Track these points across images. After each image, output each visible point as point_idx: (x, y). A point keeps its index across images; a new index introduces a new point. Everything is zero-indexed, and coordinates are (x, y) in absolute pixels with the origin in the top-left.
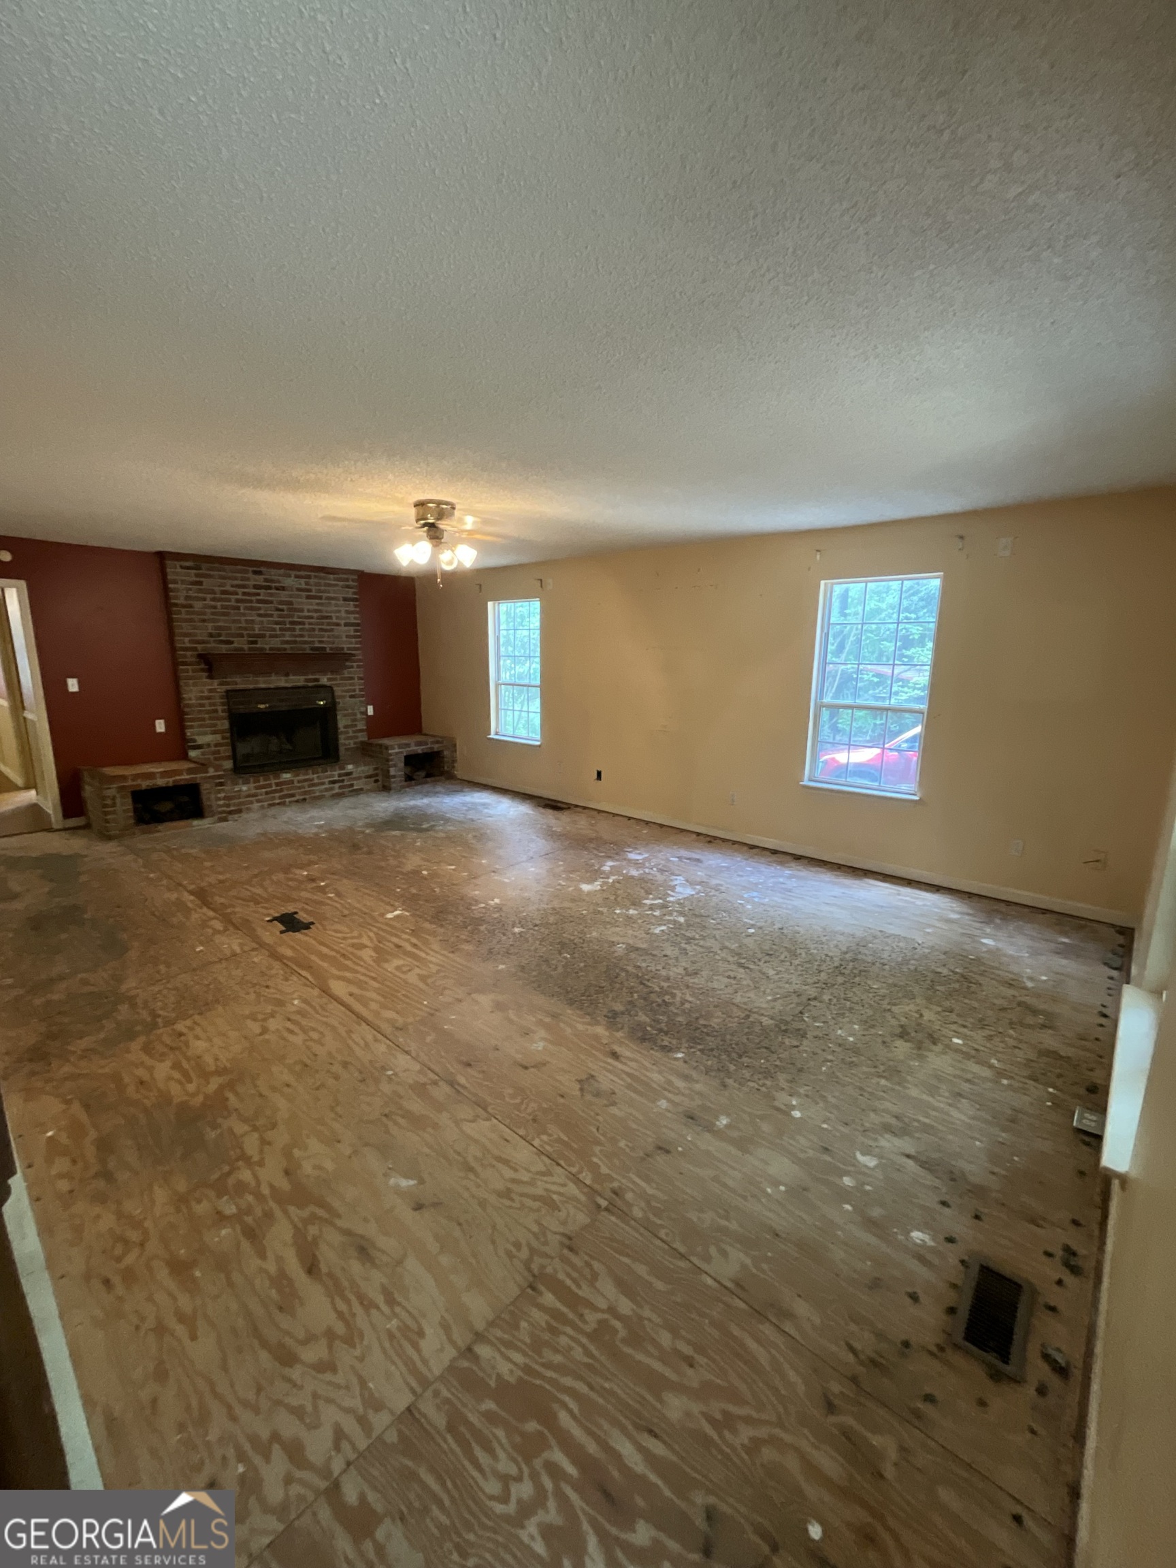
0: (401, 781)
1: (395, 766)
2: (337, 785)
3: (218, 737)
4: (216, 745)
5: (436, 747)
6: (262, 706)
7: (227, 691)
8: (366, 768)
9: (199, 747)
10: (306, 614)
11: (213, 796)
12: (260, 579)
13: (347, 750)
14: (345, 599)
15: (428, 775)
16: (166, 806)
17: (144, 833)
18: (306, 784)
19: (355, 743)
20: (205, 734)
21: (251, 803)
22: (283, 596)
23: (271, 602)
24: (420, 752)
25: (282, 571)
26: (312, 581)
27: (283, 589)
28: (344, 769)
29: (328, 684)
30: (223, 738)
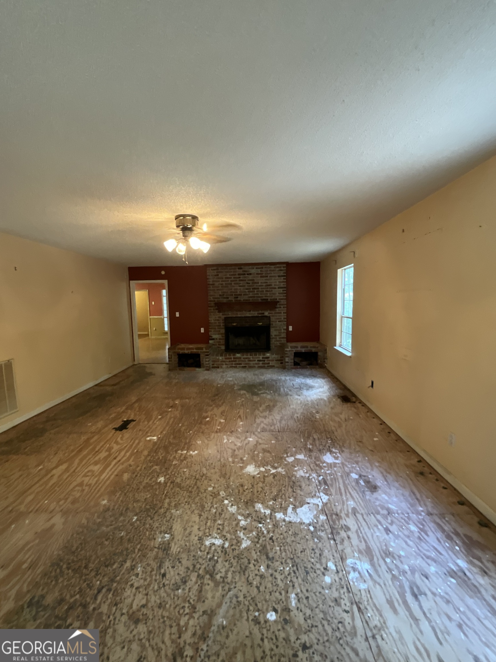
0: (291, 365)
1: (288, 357)
2: (261, 362)
3: (220, 335)
4: (220, 339)
5: (314, 350)
6: (235, 324)
7: (225, 318)
8: (276, 356)
9: (213, 339)
10: (260, 284)
11: (204, 360)
12: (241, 271)
13: (275, 346)
14: (279, 276)
18: (247, 360)
19: (280, 343)
20: (215, 334)
21: (223, 365)
22: (250, 277)
23: (245, 280)
24: (303, 351)
25: (250, 267)
26: (264, 269)
27: (250, 274)
28: (267, 355)
29: (268, 315)
30: (222, 337)
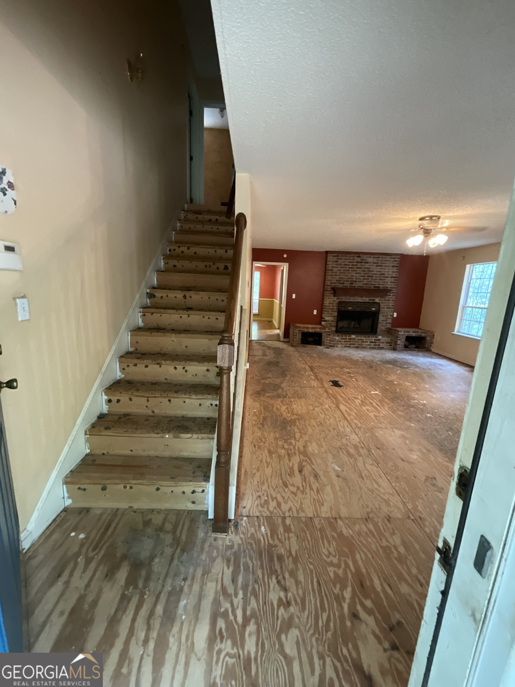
0: (402, 347)
1: (400, 340)
2: (373, 344)
3: (333, 318)
4: (331, 321)
5: (423, 335)
6: (350, 308)
7: (339, 302)
8: (387, 339)
9: (326, 321)
10: (375, 273)
11: (325, 339)
12: (359, 259)
13: (381, 330)
14: (393, 266)
15: (416, 347)
16: (311, 339)
17: (303, 347)
18: (360, 341)
19: (386, 328)
20: (329, 316)
21: (338, 344)
22: (367, 265)
23: (361, 268)
24: (414, 336)
25: (368, 256)
26: (380, 259)
27: (367, 263)
28: (377, 337)
29: (378, 302)
30: (334, 319)
